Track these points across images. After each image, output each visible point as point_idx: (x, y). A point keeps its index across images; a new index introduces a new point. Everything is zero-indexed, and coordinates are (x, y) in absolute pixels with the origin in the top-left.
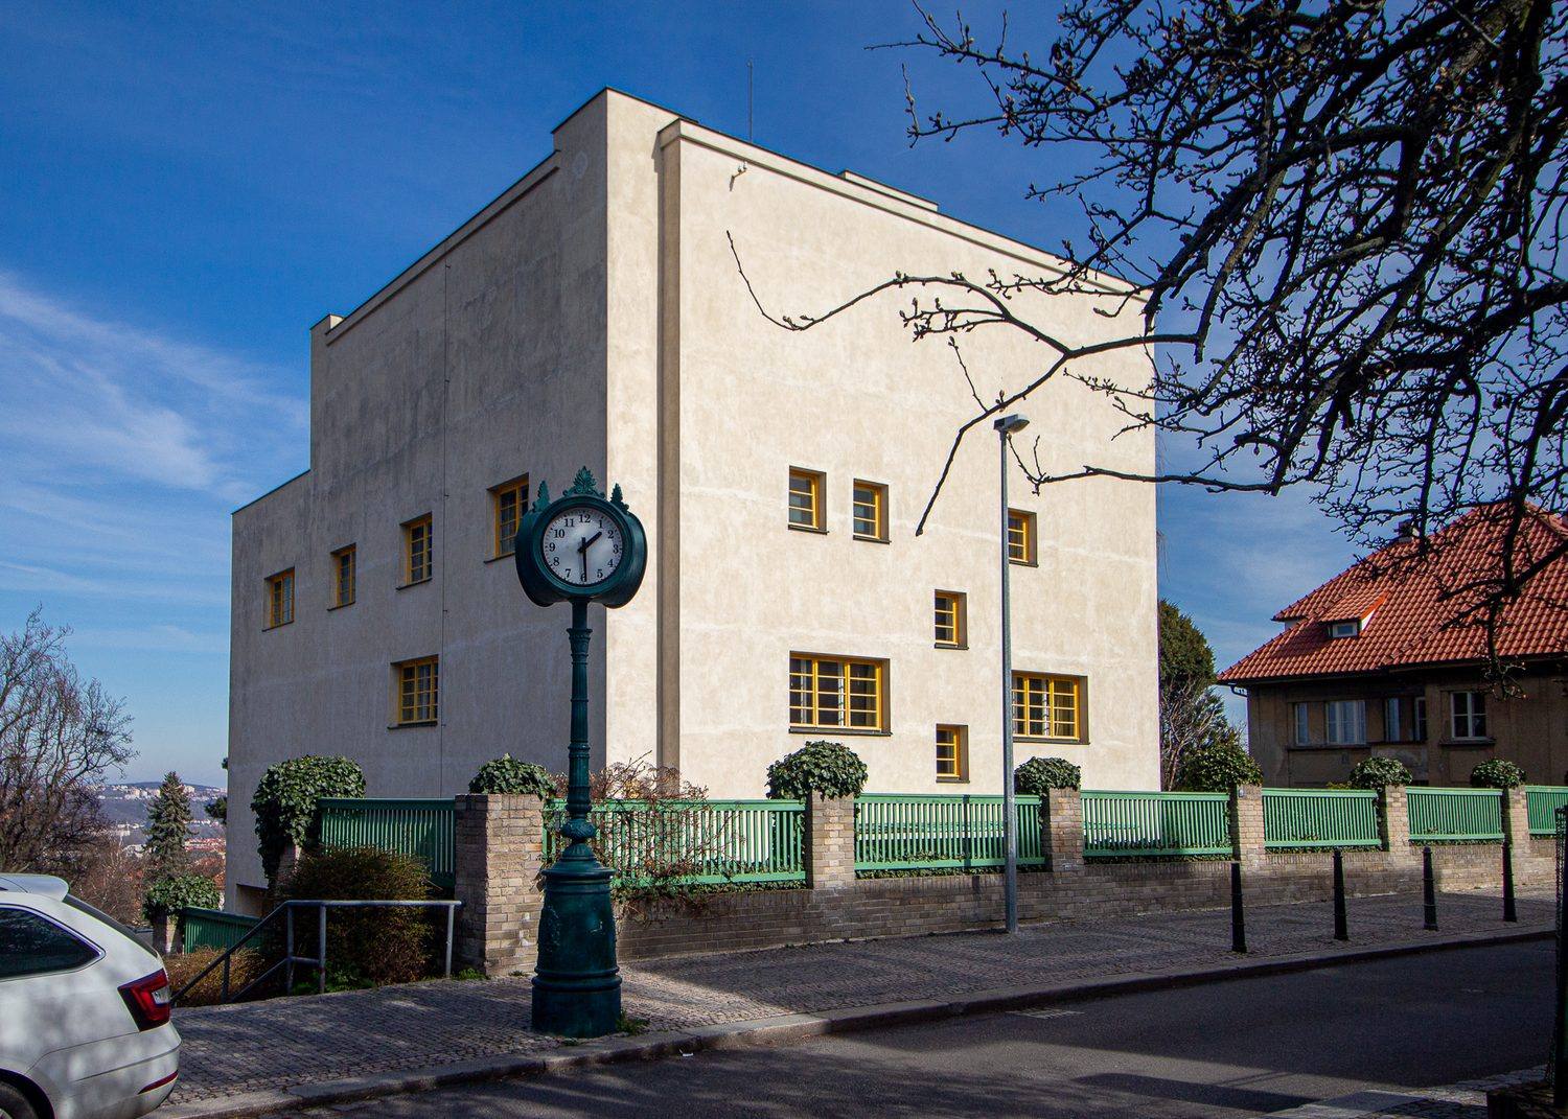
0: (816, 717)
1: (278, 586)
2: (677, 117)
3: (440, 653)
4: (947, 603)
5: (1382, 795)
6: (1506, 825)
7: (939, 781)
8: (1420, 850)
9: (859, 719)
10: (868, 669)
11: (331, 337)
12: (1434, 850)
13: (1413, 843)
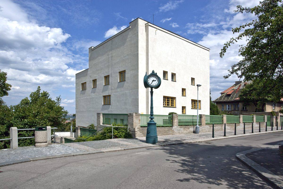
0: (166, 105)
1: (83, 85)
2: (147, 22)
3: (111, 94)
4: (184, 90)
5: (240, 116)
6: (253, 120)
7: (182, 114)
8: (243, 123)
9: (172, 105)
10: (173, 99)
11: (92, 50)
12: (245, 123)
13: (243, 122)
